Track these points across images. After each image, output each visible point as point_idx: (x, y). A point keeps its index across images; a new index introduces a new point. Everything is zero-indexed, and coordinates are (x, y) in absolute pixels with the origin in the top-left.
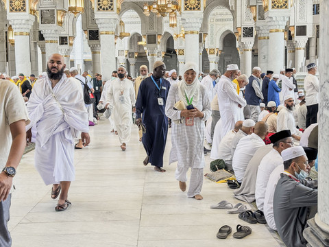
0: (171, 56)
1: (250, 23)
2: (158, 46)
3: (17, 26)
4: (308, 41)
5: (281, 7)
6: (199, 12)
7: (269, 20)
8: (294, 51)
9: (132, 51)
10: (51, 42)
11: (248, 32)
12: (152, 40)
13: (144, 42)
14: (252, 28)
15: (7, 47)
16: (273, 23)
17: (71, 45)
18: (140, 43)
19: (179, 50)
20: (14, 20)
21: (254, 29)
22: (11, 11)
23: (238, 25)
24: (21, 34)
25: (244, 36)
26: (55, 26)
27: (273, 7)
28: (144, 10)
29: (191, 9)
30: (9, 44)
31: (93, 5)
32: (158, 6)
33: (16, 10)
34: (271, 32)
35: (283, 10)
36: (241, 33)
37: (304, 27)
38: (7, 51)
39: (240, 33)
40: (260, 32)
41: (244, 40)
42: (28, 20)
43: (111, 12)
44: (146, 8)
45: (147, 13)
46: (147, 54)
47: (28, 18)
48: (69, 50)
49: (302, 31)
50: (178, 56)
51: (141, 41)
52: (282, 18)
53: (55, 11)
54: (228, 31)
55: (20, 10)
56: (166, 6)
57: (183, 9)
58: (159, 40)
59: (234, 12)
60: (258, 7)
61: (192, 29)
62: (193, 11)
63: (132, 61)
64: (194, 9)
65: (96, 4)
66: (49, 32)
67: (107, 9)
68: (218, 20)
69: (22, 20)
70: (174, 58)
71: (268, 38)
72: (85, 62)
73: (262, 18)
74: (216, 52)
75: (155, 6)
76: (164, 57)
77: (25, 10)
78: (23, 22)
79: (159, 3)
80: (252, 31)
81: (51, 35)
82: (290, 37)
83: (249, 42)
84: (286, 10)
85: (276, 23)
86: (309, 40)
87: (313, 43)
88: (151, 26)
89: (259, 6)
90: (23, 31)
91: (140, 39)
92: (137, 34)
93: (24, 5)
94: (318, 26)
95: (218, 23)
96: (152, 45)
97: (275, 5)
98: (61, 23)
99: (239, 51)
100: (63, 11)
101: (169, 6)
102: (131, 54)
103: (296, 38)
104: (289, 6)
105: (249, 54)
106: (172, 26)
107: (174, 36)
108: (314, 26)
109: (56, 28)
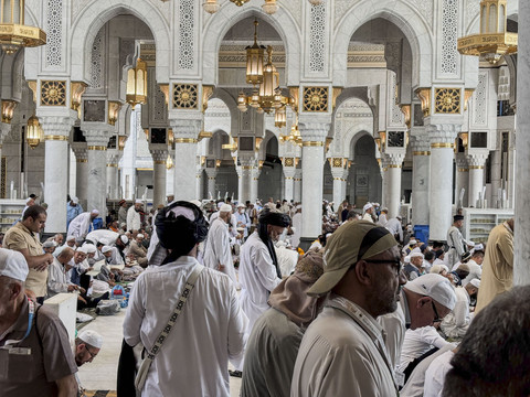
0: (273, 167)
1: (399, 127)
2: (256, 154)
3: (51, 127)
4: (490, 156)
5: (450, 110)
6: (325, 114)
7: (430, 129)
8: (467, 170)
9: (213, 156)
10: (97, 148)
11: (397, 139)
12: (246, 144)
13: (232, 145)
14: (403, 133)
15: (23, 150)
16: (436, 134)
17: (121, 148)
18: (226, 146)
19: (286, 159)
20: (47, 117)
21: (406, 135)
22: (43, 103)
23: (382, 128)
24: (56, 138)
25: (391, 144)
26: (104, 125)
27: (437, 111)
28: (238, 104)
29: (313, 109)
30: (26, 146)
31: (167, 99)
32: (261, 97)
33: (51, 103)
34: (433, 147)
35: (453, 115)
36: (385, 140)
37: (484, 135)
38: (23, 156)
39: (383, 141)
40: (416, 144)
41: (390, 150)
42: (68, 118)
43: (194, 110)
44: (241, 100)
45: (243, 108)
46: (236, 163)
47: (68, 114)
48: (117, 156)
49: (480, 140)
50: (285, 168)
51: (228, 143)
52: (451, 128)
53: (106, 103)
54: (363, 131)
55: (56, 103)
56: (272, 98)
57: (301, 109)
58: (258, 145)
59: (375, 109)
60: (413, 107)
61: (313, 139)
62: (316, 113)
63: (212, 172)
64: (318, 109)
65: (172, 98)
66: (95, 133)
67: (188, 106)
68: (347, 115)
69: (58, 117)
70: (277, 169)
71: (429, 154)
72: (137, 172)
73: (420, 123)
74: (344, 163)
75: (256, 98)
76: (261, 168)
77: (64, 104)
78: (61, 121)
79: (262, 94)
80: (403, 137)
81: (98, 139)
82: (461, 148)
83: (398, 155)
84: (457, 115)
85: (441, 134)
86: (491, 154)
87: (497, 160)
88: (247, 125)
89: (416, 105)
90: (59, 133)
91: (225, 139)
92: (221, 131)
93: (63, 96)
94: (505, 135)
95: (348, 119)
96: (247, 153)
97: (440, 108)
98: (113, 121)
99: (380, 164)
100: (118, 103)
101: (277, 98)
102: (209, 162)
103: (471, 151)
104: (462, 110)
105: (397, 173)
106: (280, 125)
107: (280, 138)
108: (498, 134)
109: (106, 129)
